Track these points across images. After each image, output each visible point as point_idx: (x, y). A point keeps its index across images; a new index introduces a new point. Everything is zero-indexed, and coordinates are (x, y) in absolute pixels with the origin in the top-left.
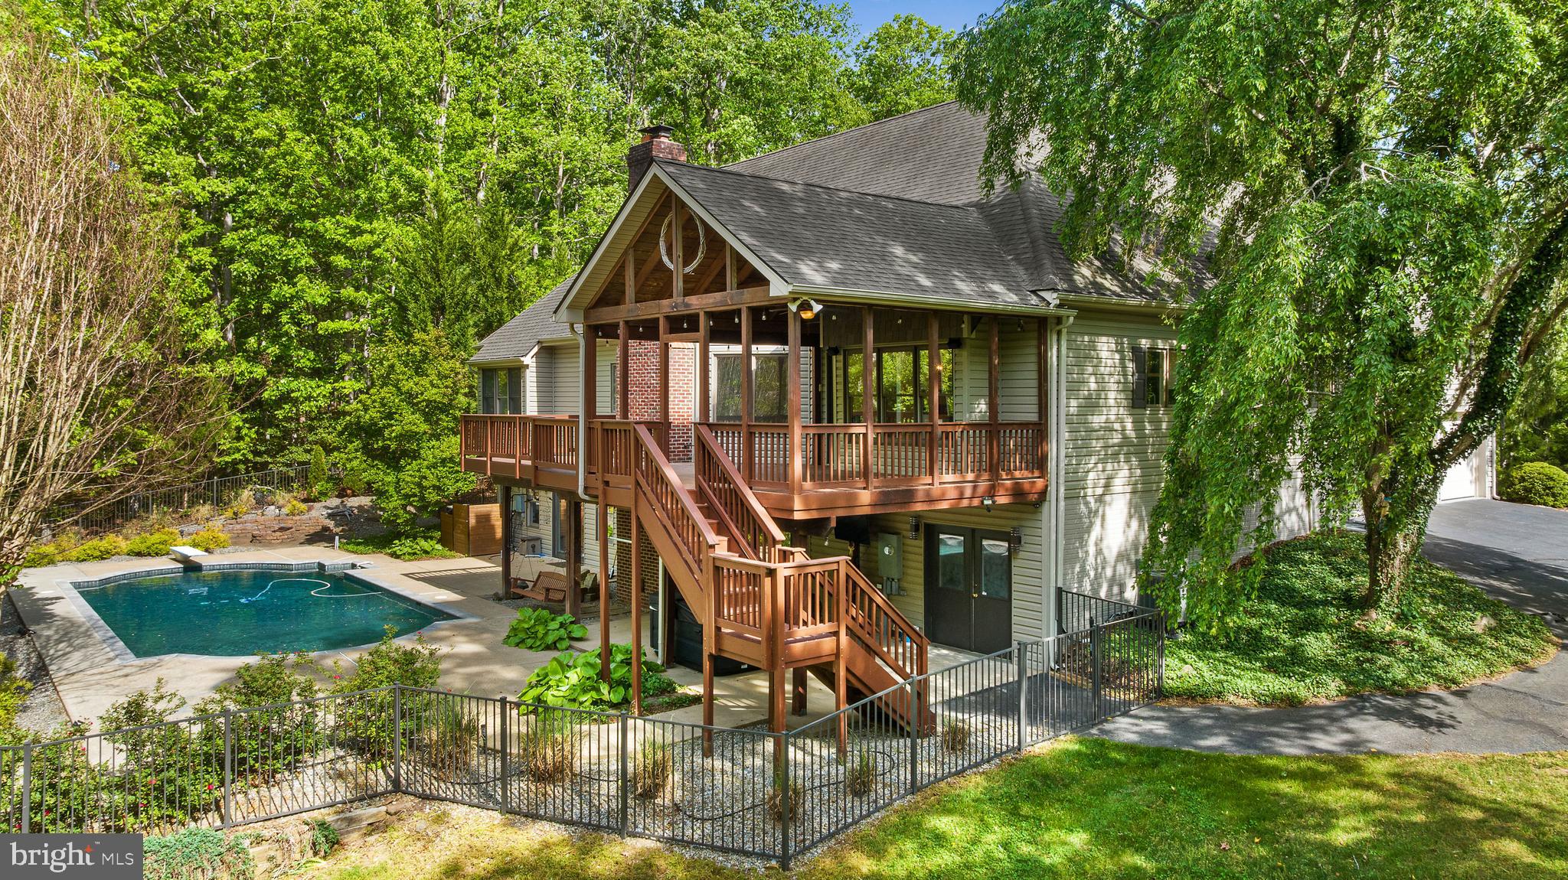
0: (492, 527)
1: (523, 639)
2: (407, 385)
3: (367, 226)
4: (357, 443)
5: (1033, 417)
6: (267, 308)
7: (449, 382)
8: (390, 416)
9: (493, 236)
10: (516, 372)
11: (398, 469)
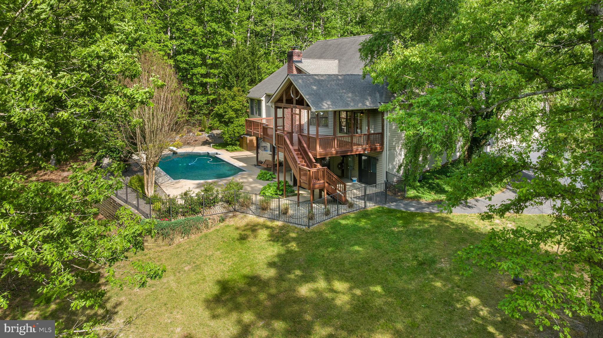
0: (253, 143)
1: (261, 177)
2: (231, 104)
3: (216, 51)
4: (217, 119)
5: (380, 131)
6: (189, 76)
7: (241, 103)
8: (226, 112)
9: (253, 54)
10: (259, 102)
11: (228, 126)
